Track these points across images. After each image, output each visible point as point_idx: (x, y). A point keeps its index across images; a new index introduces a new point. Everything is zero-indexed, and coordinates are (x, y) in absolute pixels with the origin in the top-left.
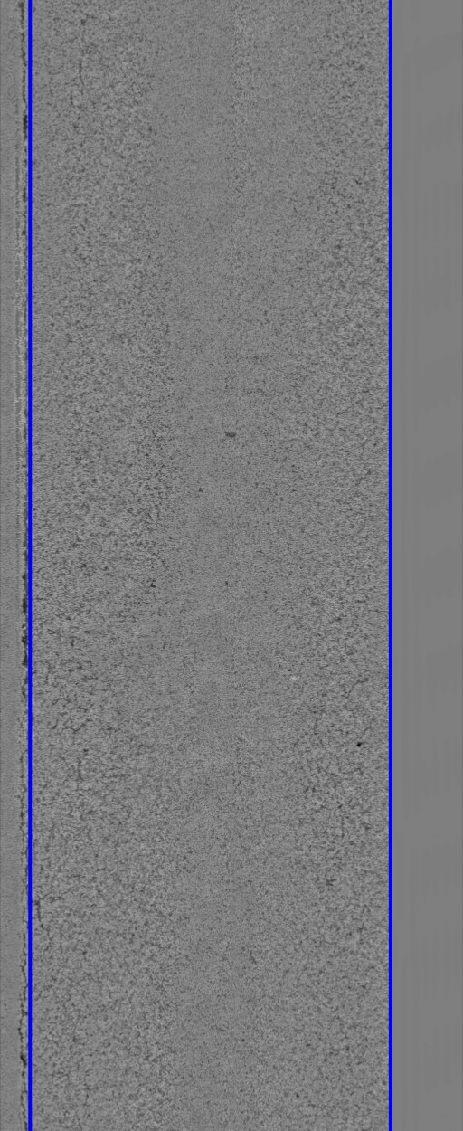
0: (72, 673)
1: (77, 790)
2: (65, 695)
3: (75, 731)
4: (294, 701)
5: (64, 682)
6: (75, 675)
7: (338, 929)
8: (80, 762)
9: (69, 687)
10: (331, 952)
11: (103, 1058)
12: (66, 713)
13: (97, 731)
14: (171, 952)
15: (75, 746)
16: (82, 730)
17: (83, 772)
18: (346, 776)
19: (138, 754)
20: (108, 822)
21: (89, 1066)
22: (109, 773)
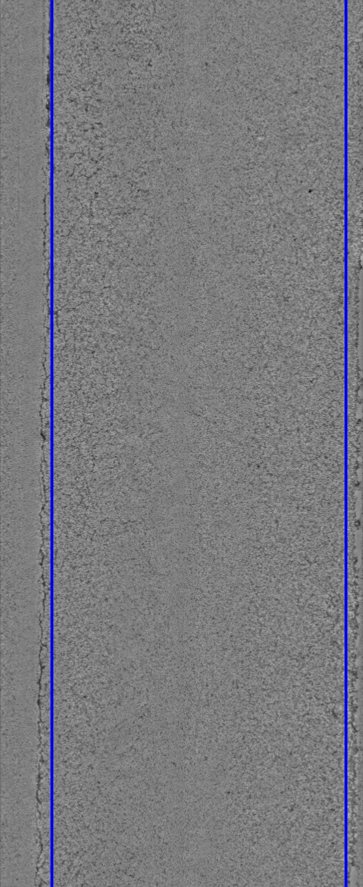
0: (86, 133)
1: (89, 225)
2: (81, 150)
3: (88, 178)
4: (259, 157)
5: (79, 139)
6: (89, 134)
7: (292, 336)
8: (92, 202)
9: (84, 143)
10: (286, 354)
11: (107, 435)
12: (81, 164)
13: (105, 179)
14: (159, 352)
15: (89, 190)
16: (93, 178)
17: (94, 210)
18: (300, 216)
19: (137, 197)
20: (113, 250)
21: (96, 441)
22: (115, 211)
